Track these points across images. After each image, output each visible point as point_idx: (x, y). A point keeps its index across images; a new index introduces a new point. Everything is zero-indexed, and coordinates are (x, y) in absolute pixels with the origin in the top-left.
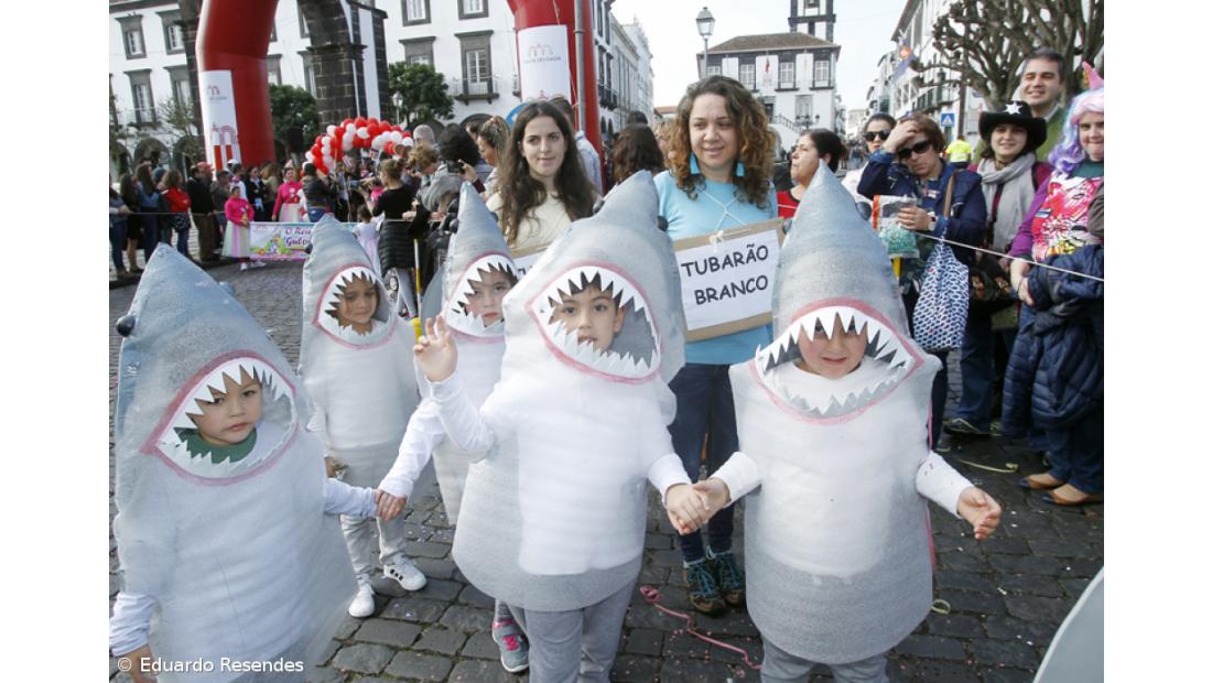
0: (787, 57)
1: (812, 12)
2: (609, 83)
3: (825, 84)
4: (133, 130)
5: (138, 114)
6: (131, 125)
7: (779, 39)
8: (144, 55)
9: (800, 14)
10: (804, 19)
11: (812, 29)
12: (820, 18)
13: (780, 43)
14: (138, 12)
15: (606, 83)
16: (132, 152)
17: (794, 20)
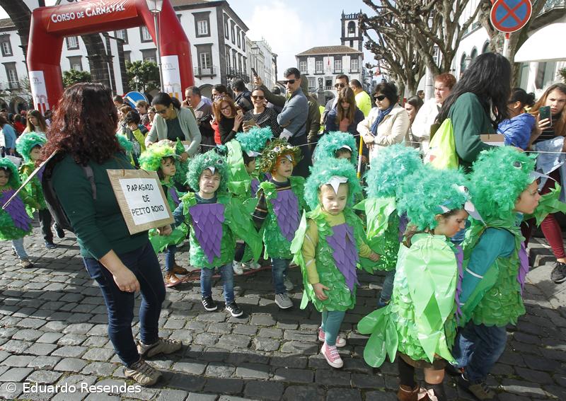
0: (338, 58)
1: (352, 35)
2: (245, 71)
3: (356, 71)
4: (8, 92)
5: (10, 85)
6: (7, 90)
7: (336, 48)
8: (12, 55)
9: (346, 36)
10: (348, 39)
11: (352, 44)
12: (355, 39)
13: (335, 51)
14: (7, 33)
15: (243, 71)
16: (8, 104)
17: (343, 39)
